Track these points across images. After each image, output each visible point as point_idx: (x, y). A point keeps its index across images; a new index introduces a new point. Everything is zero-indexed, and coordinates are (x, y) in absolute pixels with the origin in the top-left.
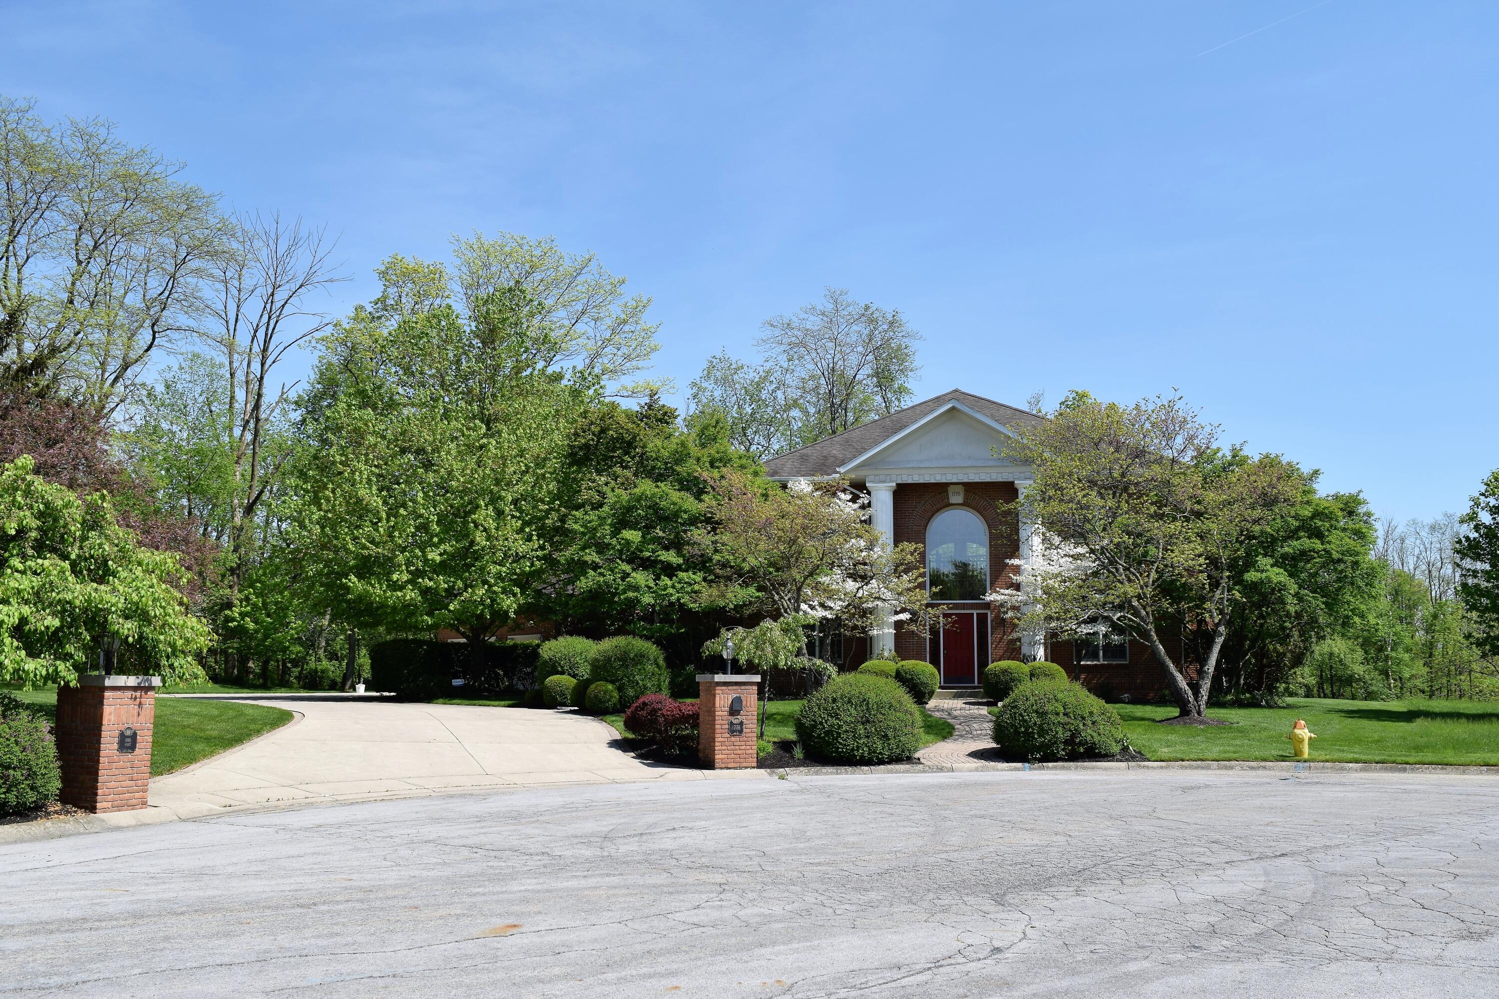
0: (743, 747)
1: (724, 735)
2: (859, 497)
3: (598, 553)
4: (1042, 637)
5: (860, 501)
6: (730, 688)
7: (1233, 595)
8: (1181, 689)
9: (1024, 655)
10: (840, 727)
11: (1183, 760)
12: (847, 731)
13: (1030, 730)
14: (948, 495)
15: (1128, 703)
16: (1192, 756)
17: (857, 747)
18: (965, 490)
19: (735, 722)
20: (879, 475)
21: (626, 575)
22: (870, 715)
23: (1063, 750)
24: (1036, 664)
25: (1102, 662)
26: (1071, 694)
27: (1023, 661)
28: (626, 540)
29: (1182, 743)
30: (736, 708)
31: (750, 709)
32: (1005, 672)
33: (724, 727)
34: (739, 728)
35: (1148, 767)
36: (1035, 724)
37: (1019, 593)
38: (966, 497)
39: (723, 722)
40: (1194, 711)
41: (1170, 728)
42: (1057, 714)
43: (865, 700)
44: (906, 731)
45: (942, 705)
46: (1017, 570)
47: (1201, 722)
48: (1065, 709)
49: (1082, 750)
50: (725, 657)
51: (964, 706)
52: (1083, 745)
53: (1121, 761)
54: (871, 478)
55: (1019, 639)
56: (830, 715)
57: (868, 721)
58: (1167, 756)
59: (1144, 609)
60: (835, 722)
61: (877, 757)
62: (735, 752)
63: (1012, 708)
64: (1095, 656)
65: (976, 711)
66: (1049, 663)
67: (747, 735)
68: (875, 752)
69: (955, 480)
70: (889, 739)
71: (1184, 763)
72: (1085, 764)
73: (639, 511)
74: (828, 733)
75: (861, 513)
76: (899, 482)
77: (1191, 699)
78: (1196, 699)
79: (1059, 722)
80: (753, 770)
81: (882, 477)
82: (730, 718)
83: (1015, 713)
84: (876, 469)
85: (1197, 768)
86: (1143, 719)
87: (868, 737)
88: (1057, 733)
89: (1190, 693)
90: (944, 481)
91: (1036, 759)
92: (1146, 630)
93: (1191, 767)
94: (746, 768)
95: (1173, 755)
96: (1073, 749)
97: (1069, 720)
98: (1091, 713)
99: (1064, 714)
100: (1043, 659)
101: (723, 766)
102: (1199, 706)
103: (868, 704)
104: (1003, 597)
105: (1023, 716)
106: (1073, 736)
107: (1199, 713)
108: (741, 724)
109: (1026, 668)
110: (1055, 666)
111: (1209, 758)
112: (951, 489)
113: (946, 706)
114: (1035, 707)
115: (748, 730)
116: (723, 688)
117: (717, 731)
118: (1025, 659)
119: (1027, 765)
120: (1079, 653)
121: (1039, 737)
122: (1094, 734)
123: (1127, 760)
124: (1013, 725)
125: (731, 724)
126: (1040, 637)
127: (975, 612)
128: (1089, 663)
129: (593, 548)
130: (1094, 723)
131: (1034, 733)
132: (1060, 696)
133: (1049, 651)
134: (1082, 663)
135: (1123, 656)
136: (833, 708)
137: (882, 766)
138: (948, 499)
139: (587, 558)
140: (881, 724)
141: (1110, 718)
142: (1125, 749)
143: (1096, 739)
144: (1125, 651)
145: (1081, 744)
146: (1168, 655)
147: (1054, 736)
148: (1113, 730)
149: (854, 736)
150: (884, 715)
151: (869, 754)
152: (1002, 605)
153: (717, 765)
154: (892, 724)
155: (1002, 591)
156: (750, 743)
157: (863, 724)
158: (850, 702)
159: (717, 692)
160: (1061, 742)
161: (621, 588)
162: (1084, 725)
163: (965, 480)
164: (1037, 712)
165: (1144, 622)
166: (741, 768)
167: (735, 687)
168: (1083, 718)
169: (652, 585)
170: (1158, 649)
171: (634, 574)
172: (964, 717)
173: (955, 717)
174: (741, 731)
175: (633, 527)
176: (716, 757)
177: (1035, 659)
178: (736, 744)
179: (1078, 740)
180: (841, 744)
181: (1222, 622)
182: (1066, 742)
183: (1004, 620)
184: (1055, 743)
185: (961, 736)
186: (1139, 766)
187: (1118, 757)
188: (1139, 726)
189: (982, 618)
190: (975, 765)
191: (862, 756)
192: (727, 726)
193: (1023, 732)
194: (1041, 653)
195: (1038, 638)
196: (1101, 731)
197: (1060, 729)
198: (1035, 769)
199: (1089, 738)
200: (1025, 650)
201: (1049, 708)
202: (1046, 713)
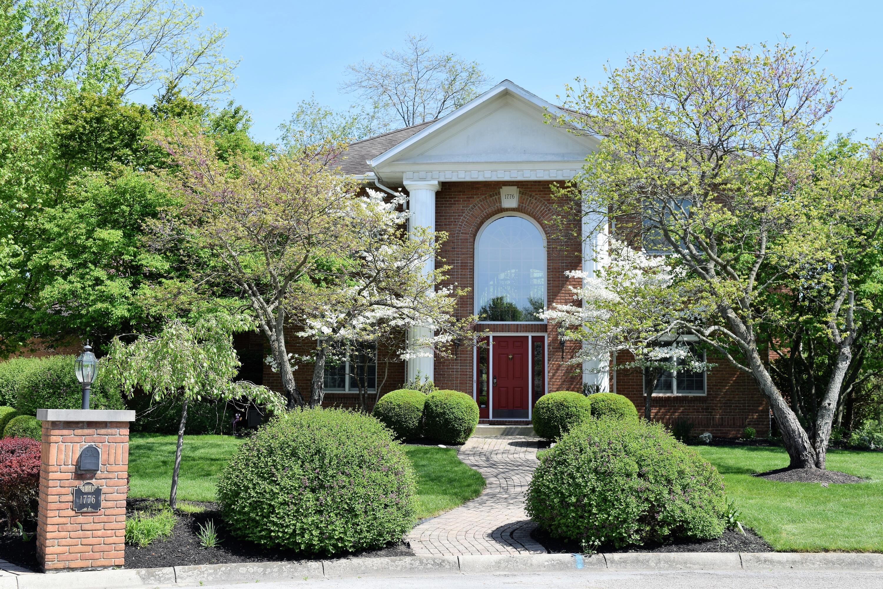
0: (100, 533)
1: (63, 513)
2: (393, 197)
3: (70, 257)
4: (607, 364)
5: (394, 201)
6: (79, 432)
7: (862, 305)
8: (794, 431)
9: (585, 385)
10: (274, 495)
11: (826, 550)
12: (285, 503)
13: (586, 500)
14: (500, 198)
15: (710, 444)
16: (841, 544)
17: (303, 529)
18: (520, 192)
19: (87, 489)
20: (418, 172)
21: (98, 281)
22: (326, 475)
23: (637, 532)
24: (599, 396)
25: (675, 394)
26: (651, 442)
27: (584, 392)
28: (103, 240)
29: (813, 515)
30: (87, 465)
31: (115, 468)
32: (561, 405)
33: (64, 498)
34: (92, 499)
35: (771, 562)
36: (593, 490)
37: (580, 309)
38: (521, 201)
39: (63, 491)
40: (811, 461)
41: (783, 486)
42: (628, 475)
43: (318, 451)
44: (384, 500)
45: (481, 446)
46: (579, 283)
47: (824, 477)
48: (640, 466)
49: (666, 531)
50: (81, 380)
51: (509, 447)
52: (669, 524)
53: (728, 550)
54: (409, 174)
55: (580, 366)
56: (260, 476)
57: (322, 486)
58: (800, 542)
59: (745, 323)
60: (268, 487)
61: (335, 546)
62: (85, 541)
63: (559, 463)
64: (668, 387)
65: (522, 455)
66: (615, 395)
67: (108, 512)
68: (330, 538)
69: (507, 178)
70: (356, 516)
71: (830, 555)
72: (673, 555)
73: (123, 207)
74: (256, 506)
75: (395, 215)
76: (443, 179)
77: (807, 445)
78: (813, 445)
79: (631, 488)
80: (118, 571)
81: (422, 174)
82: (76, 483)
83: (562, 473)
84: (415, 164)
85: (851, 564)
86: (739, 471)
87: (320, 512)
88: (627, 505)
89: (805, 436)
90: (494, 178)
91: (593, 547)
92: (746, 351)
93: (841, 563)
94: (105, 567)
95: (810, 541)
96: (653, 530)
97: (647, 485)
98: (681, 473)
99: (640, 475)
100: (607, 390)
101: (61, 565)
102: (818, 454)
103: (322, 459)
104: (560, 314)
105: (573, 478)
106: (653, 510)
107: (817, 464)
108: (98, 492)
109: (586, 401)
110: (622, 399)
111: (869, 546)
112: (504, 190)
113: (486, 447)
114: (593, 464)
115: (109, 504)
116: (65, 432)
117: (51, 506)
118: (585, 390)
119: (579, 557)
120: (649, 383)
121: (600, 511)
122: (687, 507)
123: (737, 549)
124: (558, 492)
125: (78, 493)
126: (605, 364)
127: (530, 335)
128: (661, 395)
129: (64, 251)
130: (684, 488)
131: (590, 505)
132: (633, 446)
133: (614, 381)
134: (654, 395)
135: (700, 387)
136: (266, 465)
137: (343, 561)
138: (500, 202)
139: (55, 263)
140: (343, 491)
141: (708, 479)
142: (731, 527)
143: (690, 514)
144: (702, 382)
145: (664, 523)
146: (776, 384)
147: (624, 511)
148: (715, 499)
149: (297, 511)
150: (349, 475)
151: (321, 541)
152: (559, 324)
153: (48, 565)
154: (361, 491)
155: (559, 306)
156: (114, 525)
157: (313, 491)
158: (294, 454)
159: (53, 439)
160: (634, 521)
161: (92, 298)
162: (670, 492)
163: (520, 178)
164: (596, 471)
165: (745, 339)
166: (94, 569)
167: (86, 431)
168: (669, 481)
169: (129, 294)
170: (762, 376)
171: (108, 282)
172: (506, 463)
173: (493, 465)
174: (96, 506)
175: (116, 225)
176: (48, 550)
177: (598, 390)
178: (85, 527)
179: (660, 517)
180: (274, 524)
181: (847, 342)
182: (642, 520)
183: (562, 343)
184: (625, 521)
185: (493, 496)
186: (758, 560)
187: (723, 542)
188: (739, 482)
189: (538, 342)
190: (496, 557)
191: (310, 546)
192: (70, 498)
193: (574, 505)
194: (605, 383)
195: (602, 365)
196: (697, 502)
197: (632, 500)
198: (591, 564)
199: (678, 513)
200: (587, 379)
201: (615, 465)
202: (609, 474)
